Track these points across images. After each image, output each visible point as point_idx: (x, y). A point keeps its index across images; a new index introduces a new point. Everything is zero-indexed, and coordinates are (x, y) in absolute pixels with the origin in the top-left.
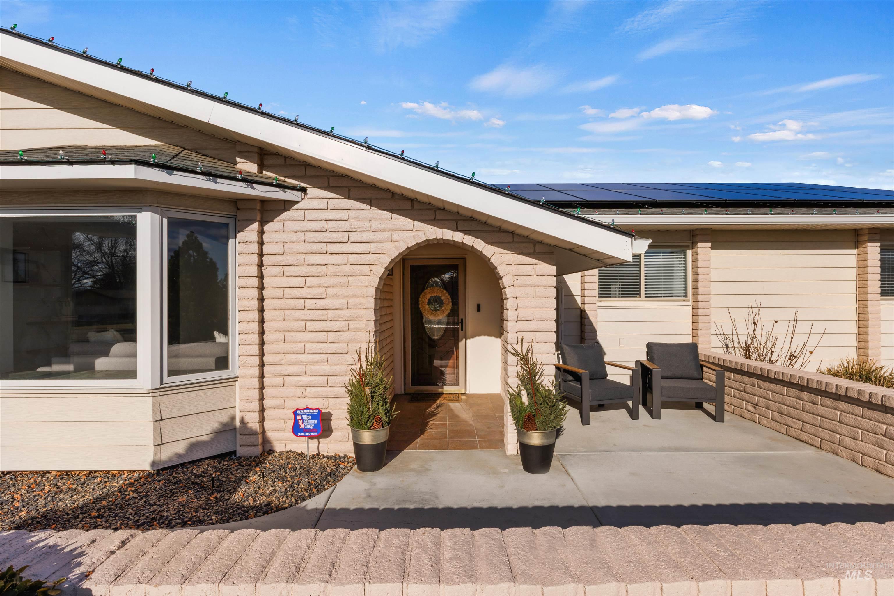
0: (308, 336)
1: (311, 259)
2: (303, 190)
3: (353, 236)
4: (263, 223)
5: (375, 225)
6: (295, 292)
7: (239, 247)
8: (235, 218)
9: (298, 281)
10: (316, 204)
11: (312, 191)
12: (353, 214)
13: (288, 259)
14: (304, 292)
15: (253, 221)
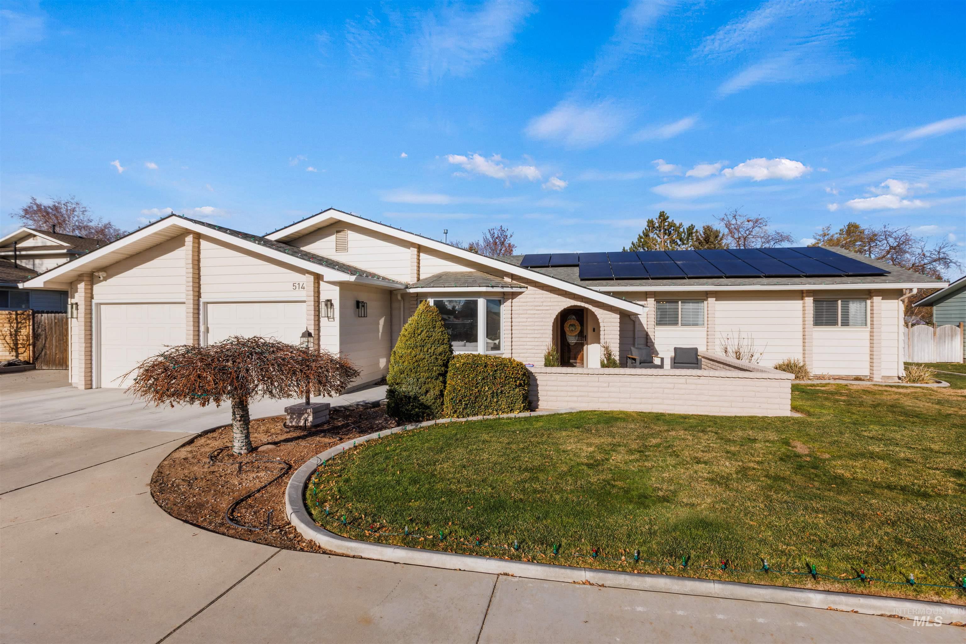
0: (528, 339)
1: (529, 312)
2: (527, 288)
3: (545, 304)
4: (512, 299)
5: (552, 300)
6: (524, 324)
7: (504, 308)
8: (503, 298)
9: (525, 320)
10: (530, 292)
11: (529, 287)
12: (544, 296)
13: (521, 312)
14: (527, 324)
15: (509, 299)
